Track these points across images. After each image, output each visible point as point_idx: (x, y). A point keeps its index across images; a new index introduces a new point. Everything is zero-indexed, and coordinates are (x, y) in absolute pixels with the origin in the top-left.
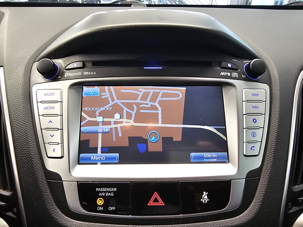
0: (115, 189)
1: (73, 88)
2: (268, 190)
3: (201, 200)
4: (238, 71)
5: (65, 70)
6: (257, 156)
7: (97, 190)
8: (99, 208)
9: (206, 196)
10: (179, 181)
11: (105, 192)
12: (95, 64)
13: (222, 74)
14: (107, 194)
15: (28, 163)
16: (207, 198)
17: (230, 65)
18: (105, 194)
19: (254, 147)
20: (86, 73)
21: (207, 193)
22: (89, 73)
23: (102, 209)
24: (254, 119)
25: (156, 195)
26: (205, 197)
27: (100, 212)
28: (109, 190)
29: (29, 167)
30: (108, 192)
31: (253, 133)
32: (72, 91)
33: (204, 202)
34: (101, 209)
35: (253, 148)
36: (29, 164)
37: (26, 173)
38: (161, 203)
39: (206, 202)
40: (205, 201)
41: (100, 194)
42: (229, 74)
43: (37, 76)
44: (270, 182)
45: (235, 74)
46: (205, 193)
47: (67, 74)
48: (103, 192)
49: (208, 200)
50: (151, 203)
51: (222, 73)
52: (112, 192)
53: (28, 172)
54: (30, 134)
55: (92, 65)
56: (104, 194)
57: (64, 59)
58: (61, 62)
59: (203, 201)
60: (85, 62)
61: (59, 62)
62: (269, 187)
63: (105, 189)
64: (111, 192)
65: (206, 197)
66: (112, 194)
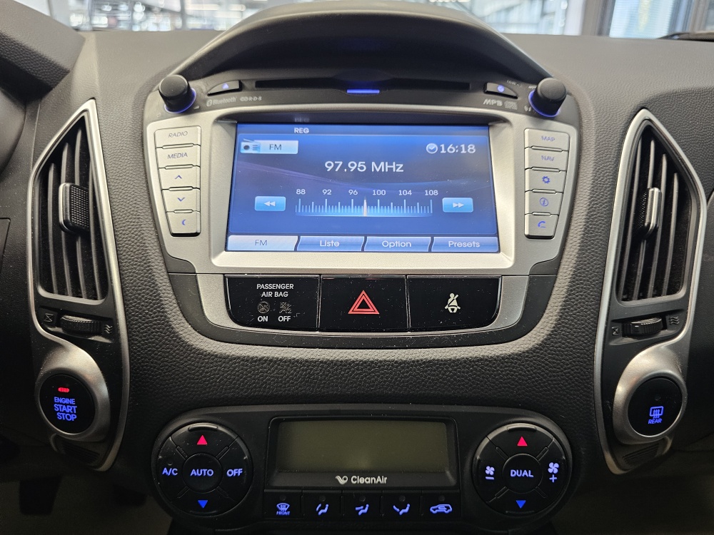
0: (292, 286)
1: (220, 123)
2: (570, 295)
3: (446, 308)
4: (519, 99)
5: (207, 97)
6: (550, 238)
7: (258, 287)
8: (260, 319)
9: (455, 301)
10: (406, 275)
11: (273, 291)
12: (261, 85)
13: (487, 102)
14: (276, 293)
15: (136, 243)
16: (456, 304)
17: (502, 90)
18: (273, 295)
19: (544, 222)
20: (244, 99)
21: (457, 296)
22: (250, 98)
23: (267, 320)
24: (545, 178)
25: (363, 296)
26: (453, 304)
27: (263, 325)
28: (280, 286)
29: (138, 250)
30: (279, 291)
31: (543, 200)
32: (219, 129)
33: (451, 312)
34: (265, 319)
35: (542, 224)
36: (138, 246)
37: (133, 260)
38: (372, 310)
39: (455, 311)
40: (453, 310)
41: (264, 294)
42: (500, 103)
44: (573, 282)
45: (511, 104)
46: (452, 295)
47: (212, 101)
48: (269, 290)
49: (459, 308)
50: (355, 310)
51: (486, 100)
52: (285, 290)
53: (137, 258)
54: (142, 198)
55: (256, 86)
56: (270, 294)
57: (207, 79)
58: (199, 85)
59: (450, 309)
60: (244, 82)
62: (571, 291)
63: (272, 286)
64: (283, 291)
65: (455, 303)
66: (286, 295)
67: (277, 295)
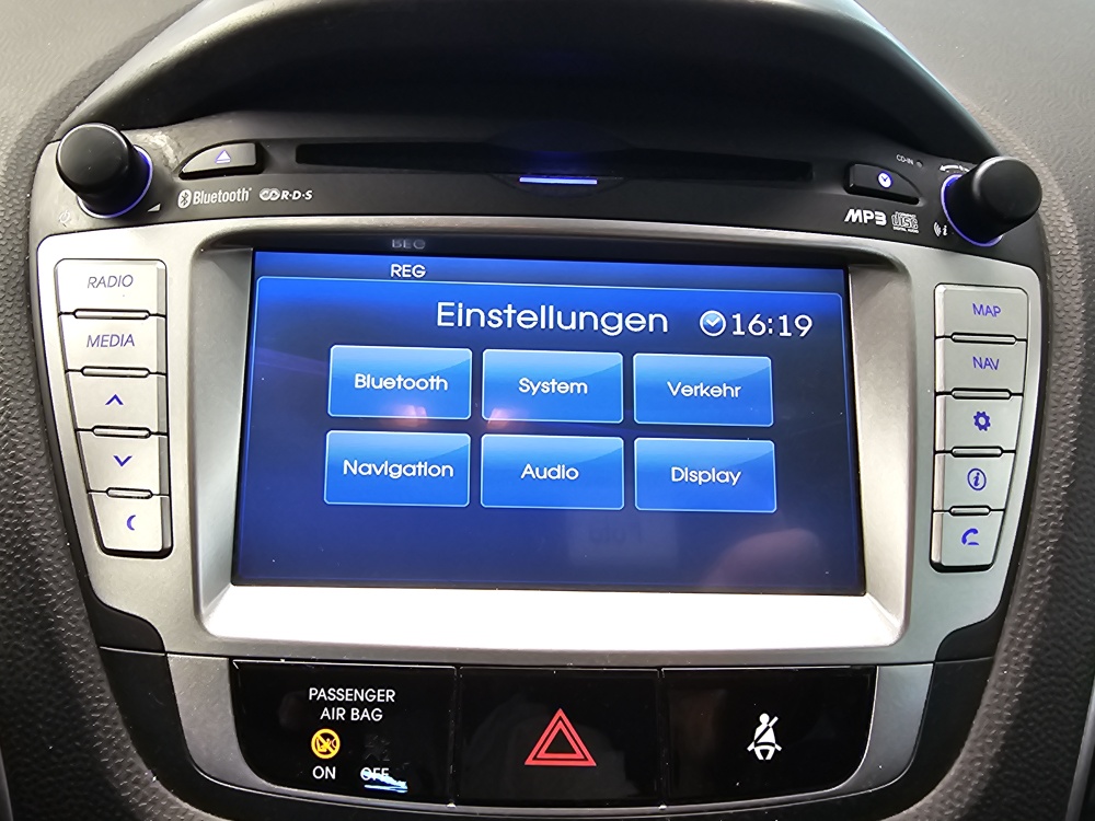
0: (390, 696)
1: (212, 258)
2: (1025, 712)
3: (750, 749)
4: (920, 204)
5: (178, 180)
6: (985, 568)
7: (311, 694)
8: (319, 773)
9: (771, 730)
10: (659, 668)
11: (348, 706)
12: (311, 155)
13: (854, 215)
14: (355, 712)
15: (17, 572)
16: (773, 741)
17: (885, 181)
18: (348, 715)
19: (975, 531)
20: (270, 195)
21: (776, 719)
22: (285, 195)
23: (333, 776)
24: (979, 415)
25: (560, 723)
26: (765, 738)
27: (325, 786)
28: (362, 695)
29: (23, 590)
30: (361, 705)
31: (974, 474)
32: (210, 268)
33: (760, 757)
34: (331, 773)
35: (971, 537)
36: (23, 579)
37: (11, 615)
38: (581, 756)
39: (769, 757)
40: (765, 753)
41: (325, 713)
42: (881, 219)
43: (57, 202)
44: (1036, 679)
45: (906, 221)
46: (764, 718)
47: (189, 195)
48: (337, 704)
49: (779, 748)
50: (540, 756)
51: (851, 212)
52: (376, 704)
53: (20, 610)
54: (29, 450)
55: (299, 160)
56: (340, 714)
57: (177, 129)
58: (162, 144)
59: (758, 751)
60: (267, 147)
61: (156, 144)
62: (1030, 702)
63: (344, 694)
64: (371, 706)
65: (770, 737)
66: (377, 716)
67: (355, 714)
